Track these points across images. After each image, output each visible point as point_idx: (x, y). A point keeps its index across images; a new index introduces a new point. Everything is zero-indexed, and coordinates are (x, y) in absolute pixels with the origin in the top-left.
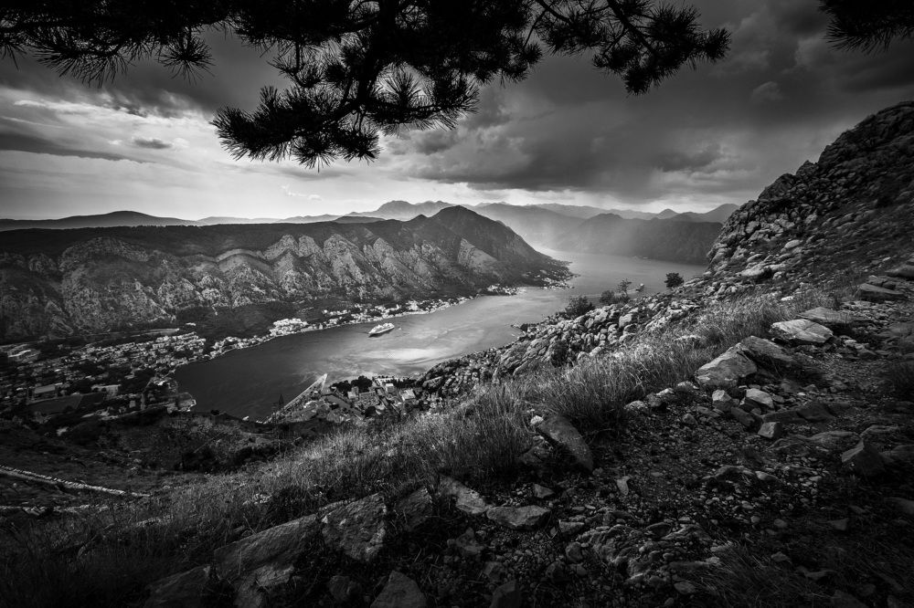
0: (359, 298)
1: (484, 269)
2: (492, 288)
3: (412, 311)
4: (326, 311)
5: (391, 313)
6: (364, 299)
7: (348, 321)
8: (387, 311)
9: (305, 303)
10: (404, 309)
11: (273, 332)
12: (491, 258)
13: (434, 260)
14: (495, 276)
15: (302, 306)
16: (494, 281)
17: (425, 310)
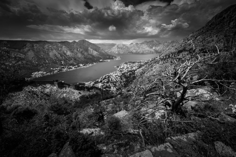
0: (62, 64)
1: (97, 55)
2: (101, 60)
3: (81, 67)
4: (52, 69)
5: (75, 68)
6: (64, 64)
7: (61, 71)
8: (74, 67)
9: (43, 67)
10: (79, 66)
11: (33, 76)
12: (98, 53)
13: (82, 53)
14: (100, 57)
15: (42, 68)
16: (101, 59)
17: (85, 66)
